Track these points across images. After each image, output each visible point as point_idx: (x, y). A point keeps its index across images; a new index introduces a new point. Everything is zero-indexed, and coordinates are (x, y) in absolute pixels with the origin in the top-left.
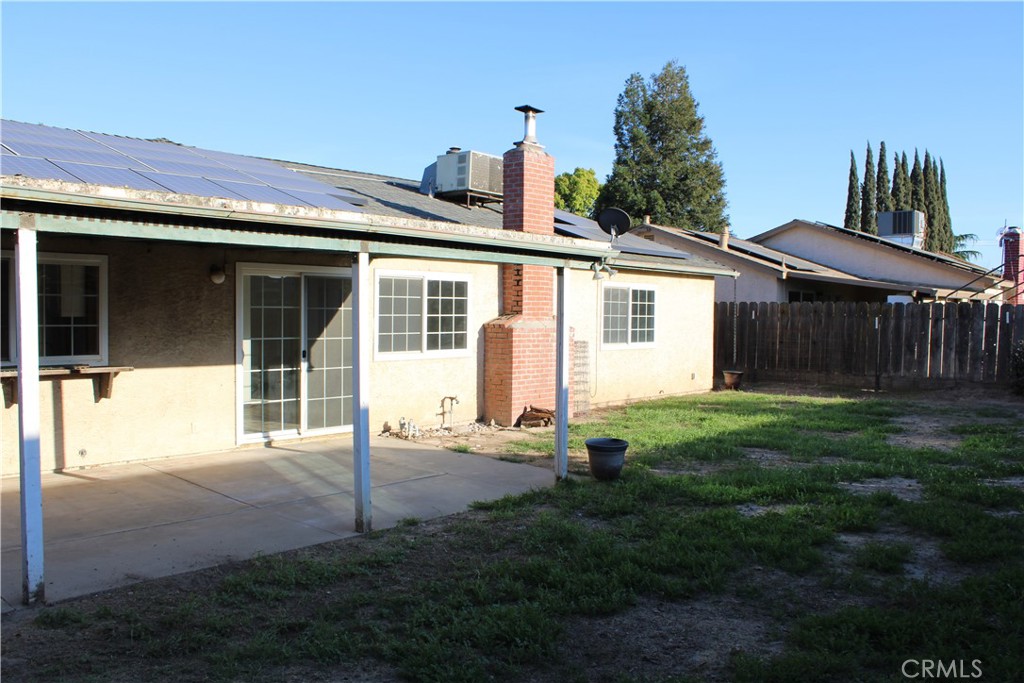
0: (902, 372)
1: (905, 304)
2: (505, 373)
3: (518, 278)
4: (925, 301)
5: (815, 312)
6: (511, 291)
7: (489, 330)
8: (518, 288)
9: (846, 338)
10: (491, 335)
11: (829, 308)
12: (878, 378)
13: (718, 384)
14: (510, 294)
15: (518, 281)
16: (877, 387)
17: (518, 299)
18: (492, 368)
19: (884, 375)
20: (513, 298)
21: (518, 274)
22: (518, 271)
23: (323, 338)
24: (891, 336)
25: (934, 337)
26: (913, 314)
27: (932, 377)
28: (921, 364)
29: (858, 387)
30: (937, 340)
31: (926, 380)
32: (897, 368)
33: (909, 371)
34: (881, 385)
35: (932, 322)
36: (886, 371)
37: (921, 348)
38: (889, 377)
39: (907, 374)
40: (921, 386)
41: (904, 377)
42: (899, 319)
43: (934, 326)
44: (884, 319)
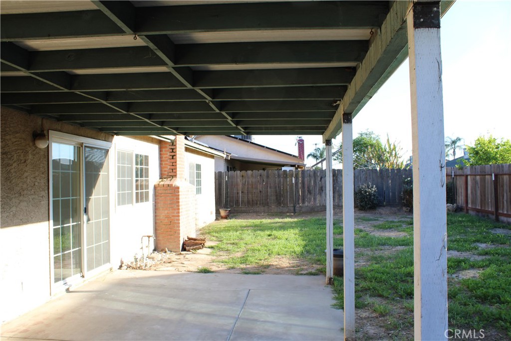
0: (306, 204)
1: (288, 170)
2: (174, 216)
3: (173, 154)
4: (299, 169)
5: (260, 175)
6: (168, 162)
7: (158, 188)
8: (173, 161)
9: (277, 188)
10: (160, 192)
11: (268, 173)
12: (294, 207)
13: (218, 216)
14: (166, 164)
15: (173, 156)
16: (295, 212)
17: (173, 167)
18: (162, 214)
19: (298, 206)
20: (169, 167)
21: (173, 152)
22: (173, 149)
23: (93, 197)
24: (300, 185)
25: (320, 186)
26: (310, 175)
27: (320, 205)
28: (315, 199)
29: (284, 213)
30: (322, 187)
31: (318, 207)
32: (303, 202)
33: (309, 203)
34: (297, 211)
35: (319, 179)
36: (298, 204)
37: (315, 191)
38: (300, 207)
39: (309, 205)
40: (316, 210)
41: (307, 206)
42: (303, 178)
43: (320, 181)
44: (297, 178)
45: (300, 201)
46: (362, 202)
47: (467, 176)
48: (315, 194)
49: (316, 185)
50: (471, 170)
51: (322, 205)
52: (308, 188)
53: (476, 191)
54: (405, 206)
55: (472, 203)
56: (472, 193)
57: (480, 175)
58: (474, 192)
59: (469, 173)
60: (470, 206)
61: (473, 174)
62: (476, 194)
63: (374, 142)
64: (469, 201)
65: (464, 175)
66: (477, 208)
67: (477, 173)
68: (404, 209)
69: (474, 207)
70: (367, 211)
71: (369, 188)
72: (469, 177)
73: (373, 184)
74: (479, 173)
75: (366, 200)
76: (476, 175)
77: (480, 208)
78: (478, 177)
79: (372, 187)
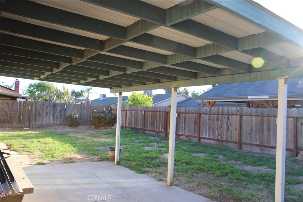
11: (13, 102)
12: (29, 124)
16: (29, 127)
24: (34, 112)
25: (47, 112)
26: (40, 105)
27: (46, 124)
28: (42, 120)
29: (23, 128)
30: (47, 113)
31: (44, 124)
32: (35, 121)
33: (39, 122)
34: (31, 127)
35: (46, 107)
36: (32, 122)
37: (43, 115)
38: (33, 124)
39: (39, 123)
40: (43, 126)
41: (38, 124)
42: (36, 106)
43: (46, 109)
44: (32, 106)
45: (33, 121)
46: (71, 122)
47: (127, 111)
48: (43, 117)
49: (44, 111)
50: (129, 108)
51: (46, 123)
52: (39, 113)
53: (131, 119)
54: (93, 125)
55: (129, 124)
56: (129, 119)
57: (134, 111)
58: (130, 119)
59: (128, 109)
60: (127, 125)
61: (130, 110)
62: (131, 120)
63: (51, 86)
64: (127, 123)
65: (124, 110)
66: (132, 127)
67: (133, 110)
68: (92, 126)
69: (130, 126)
70: (73, 127)
71: (75, 114)
72: (128, 111)
73: (77, 113)
74: (134, 110)
75: (74, 121)
76: (132, 111)
77: (133, 127)
78: (133, 112)
79: (77, 114)
